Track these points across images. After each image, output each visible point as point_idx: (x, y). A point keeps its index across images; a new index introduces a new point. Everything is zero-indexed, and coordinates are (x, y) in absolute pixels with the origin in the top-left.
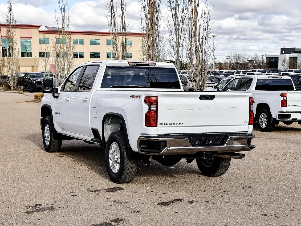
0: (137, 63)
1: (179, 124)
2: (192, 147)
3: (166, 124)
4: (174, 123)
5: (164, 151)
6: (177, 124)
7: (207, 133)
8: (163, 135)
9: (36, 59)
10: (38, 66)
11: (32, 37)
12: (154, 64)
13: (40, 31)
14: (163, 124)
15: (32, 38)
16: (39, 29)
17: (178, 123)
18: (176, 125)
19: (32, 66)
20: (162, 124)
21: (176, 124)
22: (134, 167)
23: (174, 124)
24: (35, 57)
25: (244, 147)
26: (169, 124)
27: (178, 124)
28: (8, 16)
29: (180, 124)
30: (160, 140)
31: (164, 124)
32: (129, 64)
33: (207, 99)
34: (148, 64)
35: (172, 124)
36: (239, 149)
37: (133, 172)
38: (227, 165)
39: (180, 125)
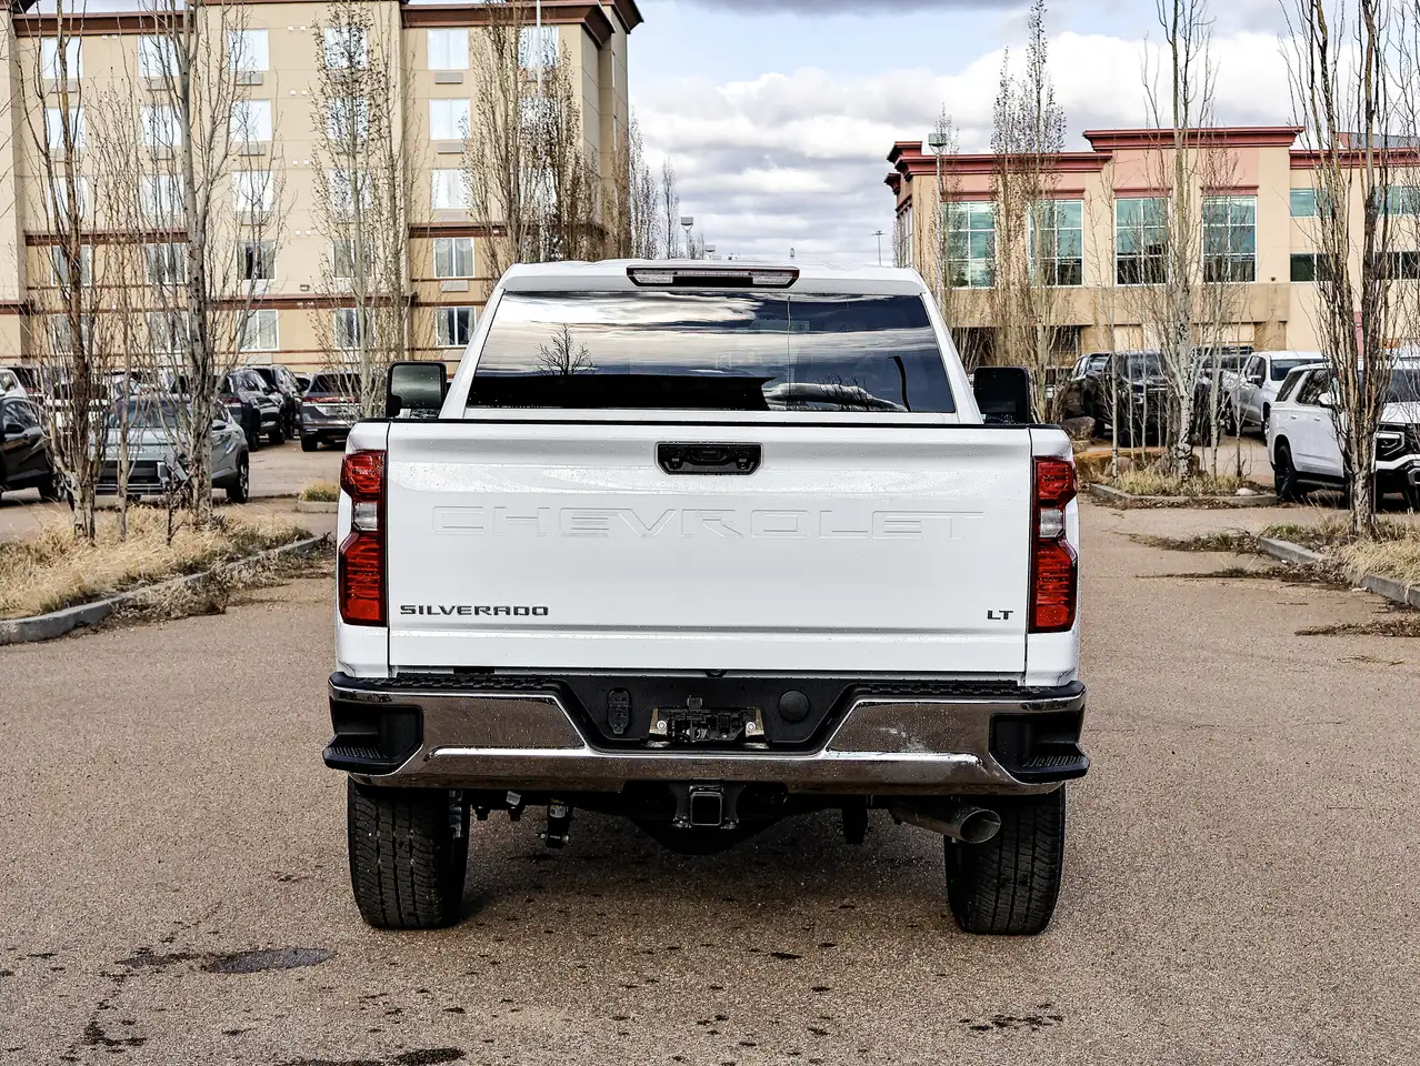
0: (680, 273)
1: (522, 611)
2: (586, 752)
3: (442, 608)
4: (488, 609)
5: (411, 763)
6: (508, 613)
7: (724, 671)
8: (447, 672)
9: (1274, 288)
10: (1285, 322)
11: (1256, 187)
12: (786, 279)
13: (1294, 157)
14: (421, 608)
15: (1258, 191)
16: (1291, 148)
17: (516, 609)
18: (502, 618)
19: (1256, 324)
20: (414, 612)
21: (502, 614)
22: (411, 847)
23: (492, 611)
24: (1273, 279)
26: (459, 612)
27: (516, 613)
28: (1028, 89)
29: (527, 610)
30: (393, 702)
31: (429, 609)
32: (633, 279)
34: (746, 274)
35: (477, 613)
36: (930, 779)
37: (412, 873)
38: (1033, 873)
39: (531, 619)
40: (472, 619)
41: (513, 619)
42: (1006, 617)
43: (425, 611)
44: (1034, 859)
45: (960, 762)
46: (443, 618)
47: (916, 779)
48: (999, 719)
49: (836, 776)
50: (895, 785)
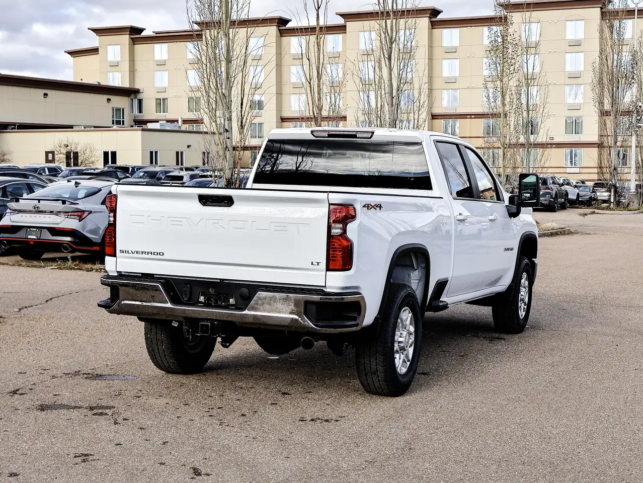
0: (331, 133)
1: (156, 254)
2: (169, 305)
3: (132, 251)
5: (115, 306)
12: (369, 135)
17: (154, 253)
18: (150, 256)
20: (123, 252)
22: (162, 342)
23: (147, 253)
25: (297, 320)
26: (137, 253)
32: (313, 135)
33: (217, 204)
34: (354, 133)
35: (142, 254)
36: (283, 323)
37: (164, 352)
38: (377, 371)
39: (158, 257)
40: (141, 256)
41: (153, 256)
42: (318, 265)
43: (127, 252)
44: (377, 364)
45: (293, 318)
46: (132, 255)
47: (278, 323)
48: (307, 303)
49: (251, 320)
50: (270, 325)
